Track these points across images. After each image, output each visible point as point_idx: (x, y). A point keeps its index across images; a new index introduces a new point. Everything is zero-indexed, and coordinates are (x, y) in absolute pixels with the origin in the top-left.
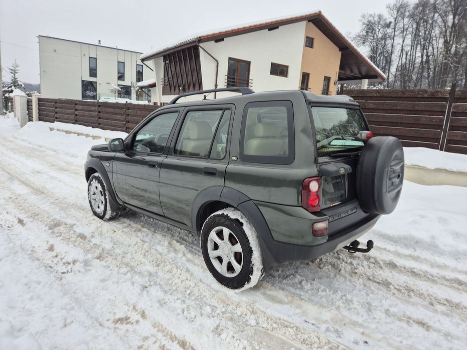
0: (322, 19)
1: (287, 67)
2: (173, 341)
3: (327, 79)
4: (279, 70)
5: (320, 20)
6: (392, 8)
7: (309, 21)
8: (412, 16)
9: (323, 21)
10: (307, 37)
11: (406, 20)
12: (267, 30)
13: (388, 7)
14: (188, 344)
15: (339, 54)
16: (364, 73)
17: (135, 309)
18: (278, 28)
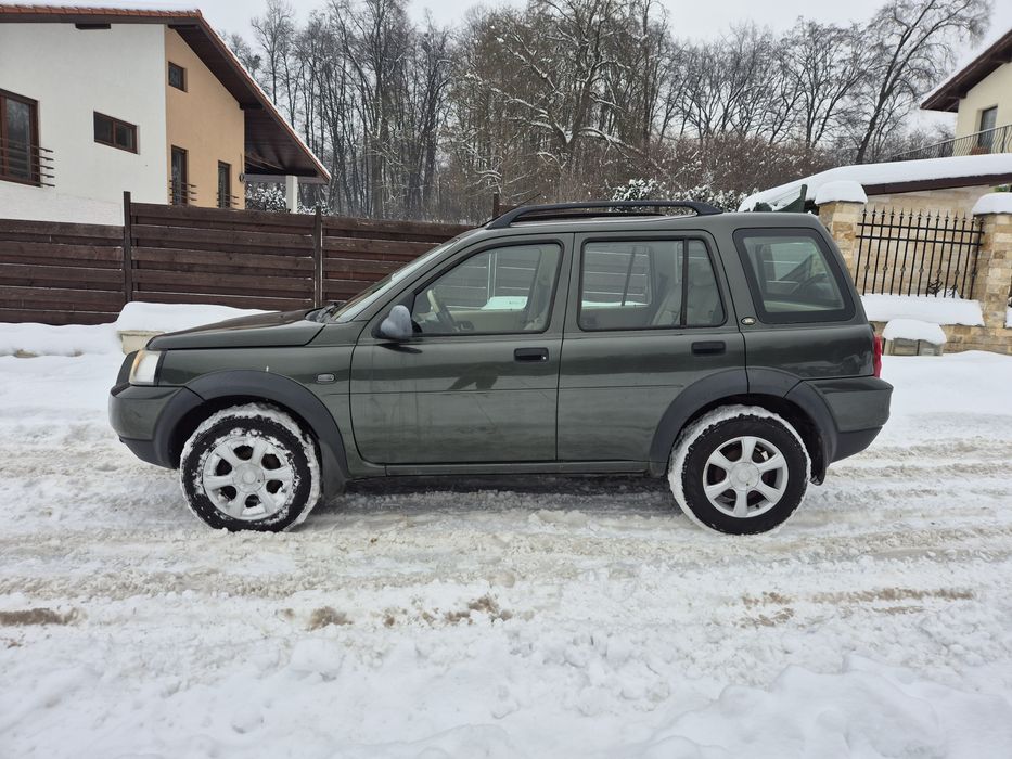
0: (204, 30)
1: (134, 128)
2: (871, 601)
3: (225, 168)
4: (114, 133)
5: (200, 31)
6: (263, 28)
7: (170, 26)
8: (301, 55)
9: (207, 34)
10: (170, 64)
11: (290, 60)
12: (72, 26)
13: (255, 24)
14: (896, 591)
15: (239, 116)
16: (286, 163)
17: (750, 601)
18: (107, 26)
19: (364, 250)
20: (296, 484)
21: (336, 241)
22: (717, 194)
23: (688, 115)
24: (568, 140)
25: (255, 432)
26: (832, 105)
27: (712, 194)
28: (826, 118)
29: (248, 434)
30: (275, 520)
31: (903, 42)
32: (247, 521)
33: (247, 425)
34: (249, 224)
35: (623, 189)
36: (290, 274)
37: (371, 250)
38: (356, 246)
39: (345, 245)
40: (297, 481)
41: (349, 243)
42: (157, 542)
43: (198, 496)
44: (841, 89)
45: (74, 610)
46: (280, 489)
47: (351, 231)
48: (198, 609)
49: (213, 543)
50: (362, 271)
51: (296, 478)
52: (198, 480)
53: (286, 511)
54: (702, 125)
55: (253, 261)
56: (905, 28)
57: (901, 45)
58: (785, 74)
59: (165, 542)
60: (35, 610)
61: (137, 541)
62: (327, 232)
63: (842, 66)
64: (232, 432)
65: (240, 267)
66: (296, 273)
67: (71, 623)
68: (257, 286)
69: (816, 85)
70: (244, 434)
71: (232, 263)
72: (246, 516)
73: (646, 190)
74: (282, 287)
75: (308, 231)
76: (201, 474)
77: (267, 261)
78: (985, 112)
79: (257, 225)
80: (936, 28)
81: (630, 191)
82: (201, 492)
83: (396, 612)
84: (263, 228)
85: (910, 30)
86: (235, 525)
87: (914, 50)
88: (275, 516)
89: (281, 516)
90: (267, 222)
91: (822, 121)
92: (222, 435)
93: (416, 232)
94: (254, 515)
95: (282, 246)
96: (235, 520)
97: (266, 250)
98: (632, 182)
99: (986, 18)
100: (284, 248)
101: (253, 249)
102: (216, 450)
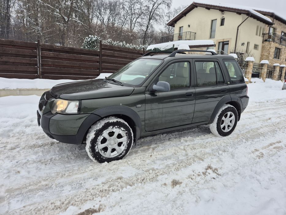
19: (57, 57)
20: (128, 142)
21: (46, 53)
22: (114, 42)
23: (98, 17)
24: (66, 20)
25: (116, 127)
26: (136, 20)
27: (113, 42)
28: (135, 23)
29: (114, 128)
30: (121, 156)
31: (153, 6)
32: (112, 158)
33: (114, 124)
34: (9, 45)
35: (87, 38)
36: (27, 65)
37: (59, 57)
38: (54, 55)
39: (50, 55)
40: (128, 141)
41: (51, 54)
42: (84, 172)
43: (96, 152)
44: (138, 16)
45: (100, 205)
46: (122, 145)
47: (51, 50)
48: (140, 191)
49: (103, 168)
50: (57, 64)
51: (128, 140)
52: (97, 146)
53: (124, 152)
54: (102, 21)
55: (12, 59)
56: (153, 3)
57: (153, 7)
58: (124, 10)
59: (87, 172)
60: (86, 211)
61: (76, 174)
62: (42, 50)
63: (138, 10)
64: (109, 128)
65: (6, 62)
66: (30, 64)
67: (101, 211)
68: (14, 69)
69: (132, 14)
70: (113, 128)
71: (2, 60)
72: (112, 156)
73: (94, 39)
74: (25, 69)
75: (35, 49)
76: (97, 145)
77: (18, 60)
78: (180, 28)
79: (13, 46)
80: (160, 4)
81: (90, 39)
82: (97, 151)
83: (191, 176)
84: (16, 47)
85: (155, 3)
86: (109, 160)
87: (156, 9)
88: (121, 154)
89: (123, 154)
90: (17, 45)
91: (134, 24)
92: (106, 129)
93: (75, 51)
94: (113, 155)
95: (24, 54)
96: (108, 158)
97: (17, 55)
98: (90, 36)
99: (170, 3)
100: (25, 55)
101: (12, 55)
102: (103, 135)
